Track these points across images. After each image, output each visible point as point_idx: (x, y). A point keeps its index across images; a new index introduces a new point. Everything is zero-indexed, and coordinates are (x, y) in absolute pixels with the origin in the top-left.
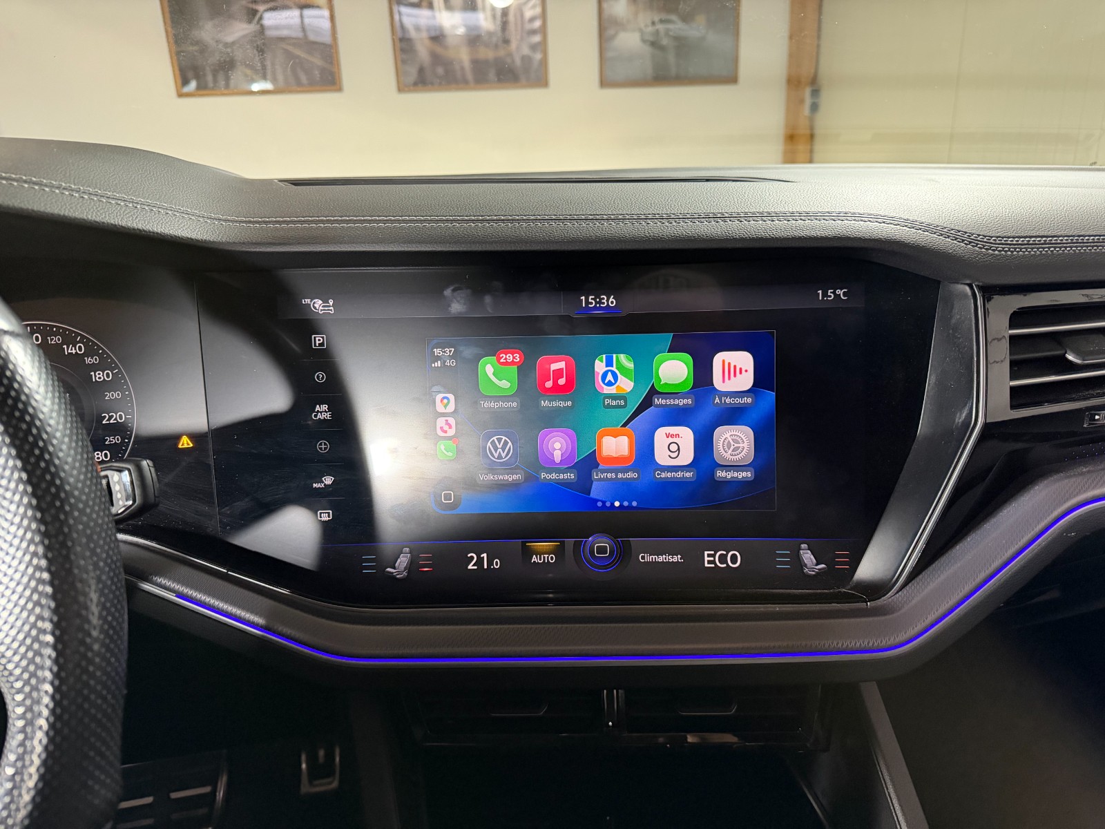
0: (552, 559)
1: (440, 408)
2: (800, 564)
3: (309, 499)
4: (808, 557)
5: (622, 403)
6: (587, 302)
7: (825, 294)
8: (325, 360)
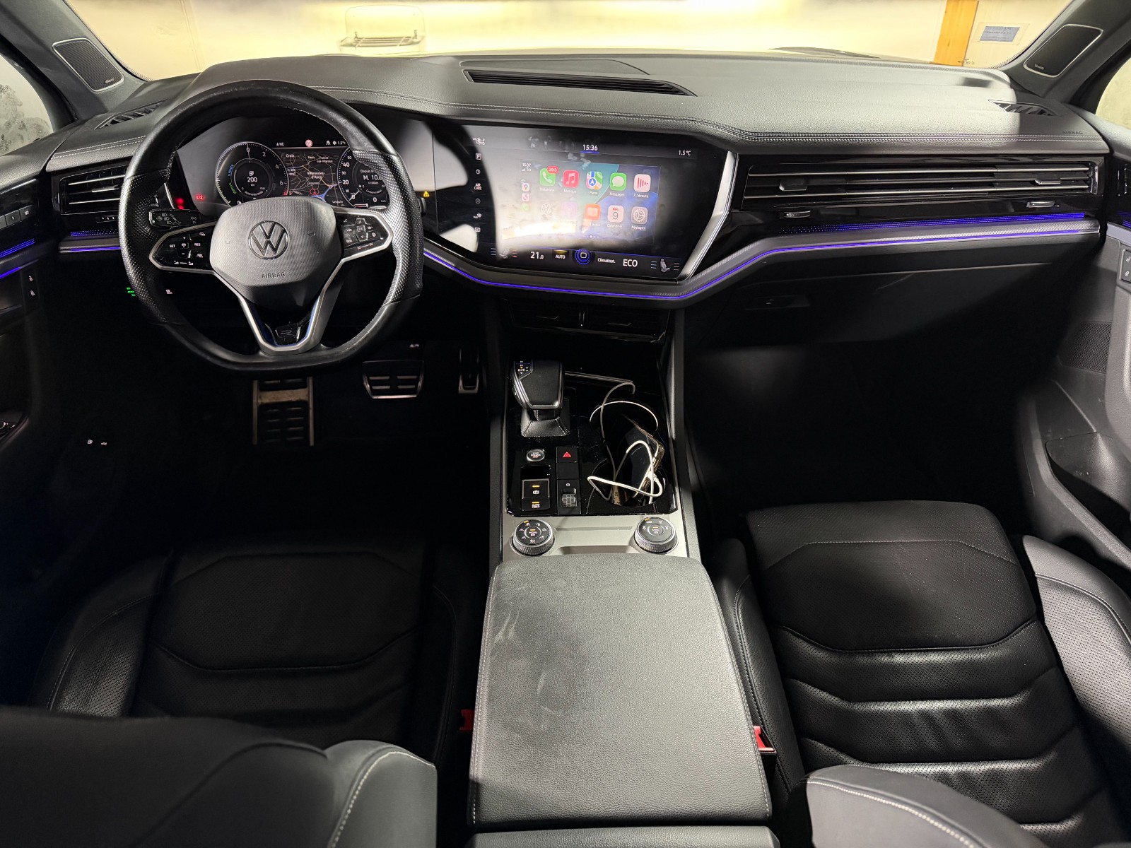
0: (563, 257)
1: (523, 189)
2: (660, 267)
3: (473, 223)
4: (663, 265)
5: (596, 193)
6: (586, 148)
7: (682, 152)
8: (480, 164)
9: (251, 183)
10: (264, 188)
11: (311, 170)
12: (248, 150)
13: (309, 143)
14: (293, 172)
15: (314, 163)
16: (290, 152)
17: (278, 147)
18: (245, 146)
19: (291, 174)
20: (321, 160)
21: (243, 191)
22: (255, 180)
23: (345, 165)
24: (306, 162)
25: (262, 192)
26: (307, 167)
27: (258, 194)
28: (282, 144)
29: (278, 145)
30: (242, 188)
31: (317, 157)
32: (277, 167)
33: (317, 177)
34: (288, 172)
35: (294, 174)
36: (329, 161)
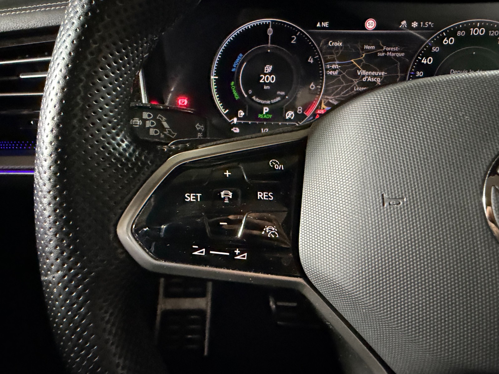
9: (265, 84)
10: (283, 93)
11: (366, 68)
12: (270, 32)
13: (370, 24)
14: (335, 70)
15: (372, 56)
16: (335, 38)
17: (319, 28)
18: (266, 26)
19: (331, 73)
20: (386, 51)
21: (250, 96)
22: (272, 79)
23: (424, 61)
24: (359, 55)
25: (278, 99)
26: (359, 62)
27: (273, 101)
28: (325, 24)
29: (318, 25)
30: (250, 92)
31: (378, 47)
32: (311, 60)
33: (373, 80)
34: (327, 70)
35: (336, 73)
36: (398, 55)
